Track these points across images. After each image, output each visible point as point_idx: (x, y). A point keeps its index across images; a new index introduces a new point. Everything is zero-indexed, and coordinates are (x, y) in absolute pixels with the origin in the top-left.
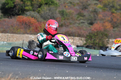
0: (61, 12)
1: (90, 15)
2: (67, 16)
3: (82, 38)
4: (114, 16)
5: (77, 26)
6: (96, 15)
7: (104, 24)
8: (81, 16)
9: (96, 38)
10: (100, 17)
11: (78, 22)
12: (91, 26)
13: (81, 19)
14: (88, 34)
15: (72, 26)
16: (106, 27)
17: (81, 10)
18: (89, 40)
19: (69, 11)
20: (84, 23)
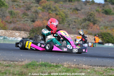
0: (10, 12)
1: (32, 15)
2: (14, 15)
3: (27, 32)
4: (50, 15)
5: (23, 23)
6: (37, 15)
7: (43, 21)
8: (25, 15)
9: (37, 32)
10: (40, 16)
11: (23, 20)
12: (33, 23)
13: (25, 18)
14: (31, 29)
15: (18, 23)
16: (45, 24)
17: (25, 11)
18: (32, 34)
19: (17, 11)
20: (28, 20)
